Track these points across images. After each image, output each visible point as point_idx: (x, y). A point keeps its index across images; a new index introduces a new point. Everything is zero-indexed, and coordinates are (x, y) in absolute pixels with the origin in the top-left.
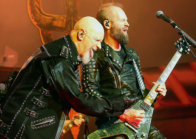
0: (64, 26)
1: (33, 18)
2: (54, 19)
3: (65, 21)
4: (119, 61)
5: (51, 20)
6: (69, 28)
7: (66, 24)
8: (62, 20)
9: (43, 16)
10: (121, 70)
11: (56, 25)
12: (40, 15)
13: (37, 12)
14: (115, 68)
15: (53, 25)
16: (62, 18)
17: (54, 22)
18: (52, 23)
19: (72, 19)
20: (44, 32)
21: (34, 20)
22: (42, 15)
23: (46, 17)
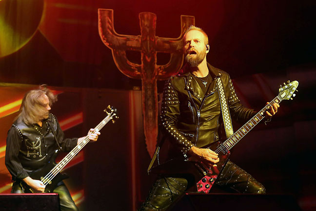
0: (139, 45)
1: (104, 39)
2: (128, 39)
3: (140, 40)
4: (201, 95)
5: (124, 40)
6: (145, 47)
7: (141, 44)
8: (137, 40)
9: (116, 37)
10: (202, 103)
11: (130, 45)
12: (113, 36)
13: (109, 33)
14: (194, 102)
15: (127, 45)
16: (136, 38)
17: (128, 42)
18: (126, 43)
19: (148, 39)
20: (117, 53)
21: (105, 41)
22: (114, 36)
23: (118, 38)
